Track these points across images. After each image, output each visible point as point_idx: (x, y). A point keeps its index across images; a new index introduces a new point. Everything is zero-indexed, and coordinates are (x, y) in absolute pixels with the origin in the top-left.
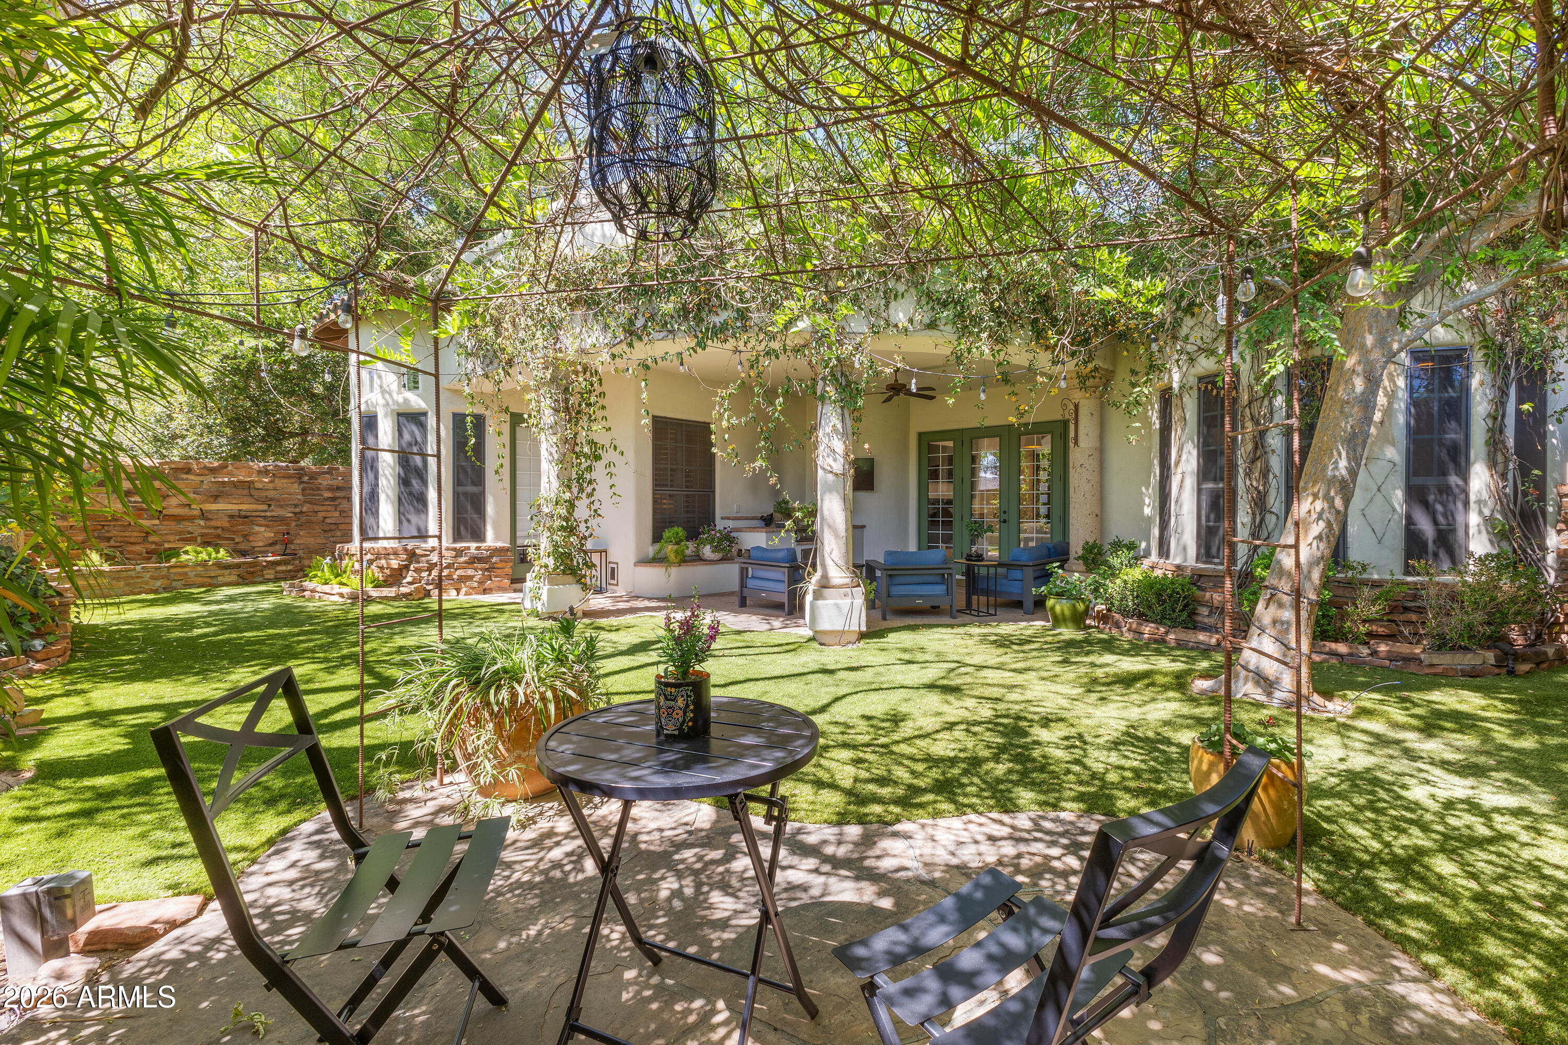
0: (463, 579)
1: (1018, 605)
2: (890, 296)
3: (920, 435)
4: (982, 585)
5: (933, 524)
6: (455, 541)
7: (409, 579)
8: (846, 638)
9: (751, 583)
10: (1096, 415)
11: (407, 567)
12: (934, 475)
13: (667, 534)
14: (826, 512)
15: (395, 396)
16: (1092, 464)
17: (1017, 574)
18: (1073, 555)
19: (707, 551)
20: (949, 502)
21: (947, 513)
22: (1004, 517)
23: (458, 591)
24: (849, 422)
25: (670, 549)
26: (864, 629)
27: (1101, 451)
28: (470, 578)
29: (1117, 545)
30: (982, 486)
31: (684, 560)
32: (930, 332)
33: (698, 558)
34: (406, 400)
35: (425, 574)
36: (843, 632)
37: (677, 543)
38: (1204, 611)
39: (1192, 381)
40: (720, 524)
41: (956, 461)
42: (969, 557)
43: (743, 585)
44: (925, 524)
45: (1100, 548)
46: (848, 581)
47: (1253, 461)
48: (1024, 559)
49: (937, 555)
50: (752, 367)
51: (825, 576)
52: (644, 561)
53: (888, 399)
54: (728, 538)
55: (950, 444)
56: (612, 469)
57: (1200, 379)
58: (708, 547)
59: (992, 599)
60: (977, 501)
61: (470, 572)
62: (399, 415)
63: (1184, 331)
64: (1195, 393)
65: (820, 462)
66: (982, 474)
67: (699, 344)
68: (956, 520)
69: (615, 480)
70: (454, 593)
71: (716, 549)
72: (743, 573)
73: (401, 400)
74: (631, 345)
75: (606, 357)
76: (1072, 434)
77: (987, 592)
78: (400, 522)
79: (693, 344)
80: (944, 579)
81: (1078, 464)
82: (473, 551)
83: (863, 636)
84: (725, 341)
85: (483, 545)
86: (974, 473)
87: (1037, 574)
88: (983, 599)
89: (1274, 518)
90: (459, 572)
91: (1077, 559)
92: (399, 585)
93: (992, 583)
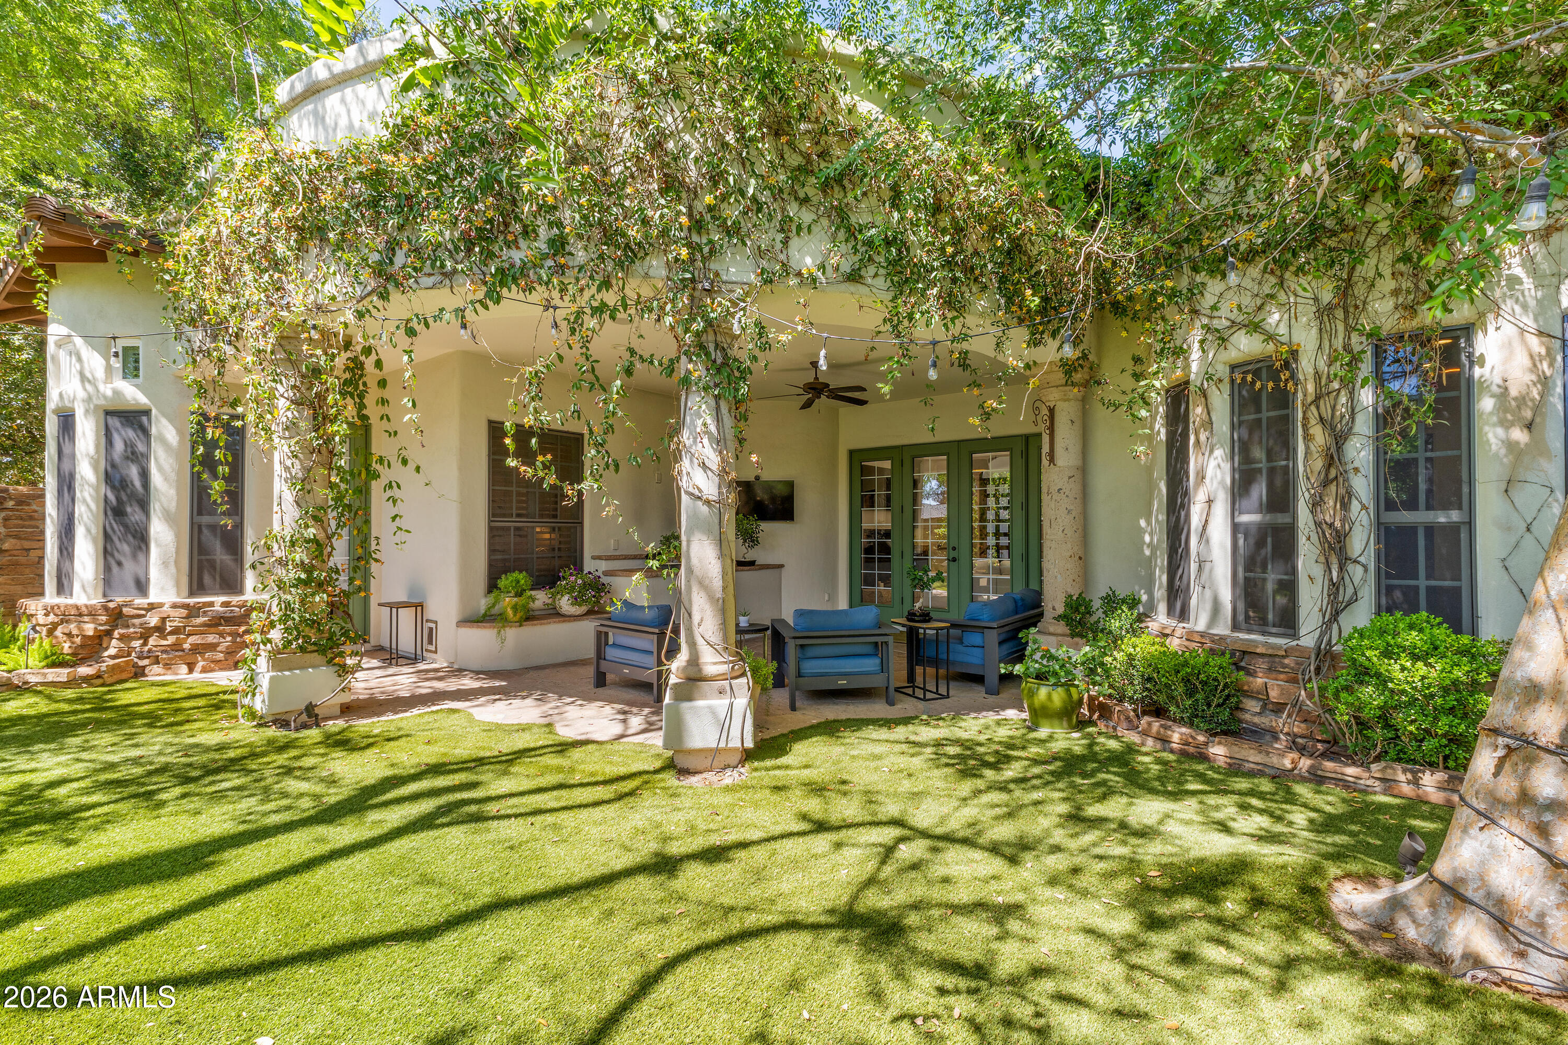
0: (197, 649)
1: (978, 679)
2: (787, 228)
3: (851, 453)
4: (930, 652)
5: (869, 561)
6: (192, 594)
7: (112, 651)
8: (720, 761)
9: (611, 653)
10: (1078, 424)
11: (109, 633)
12: (869, 502)
13: (503, 582)
14: (695, 561)
15: (102, 387)
16: (1072, 488)
17: (975, 638)
18: (1049, 615)
19: (565, 604)
20: (887, 534)
21: (885, 549)
22: (953, 554)
23: (191, 668)
24: (728, 421)
25: (507, 602)
26: (749, 744)
27: (1083, 471)
28: (213, 647)
29: (1112, 603)
30: (925, 515)
31: (529, 617)
32: (852, 287)
33: (553, 614)
34: (116, 392)
35: (136, 644)
36: (717, 751)
37: (519, 594)
38: (1252, 706)
39: (1222, 371)
40: (589, 565)
41: (895, 485)
42: (911, 616)
43: (600, 656)
44: (857, 562)
45: (1088, 605)
46: (724, 668)
47: (1326, 483)
48: (985, 617)
49: (867, 615)
50: (573, 331)
51: (694, 661)
52: (471, 620)
53: (807, 405)
54: (598, 587)
55: (887, 465)
56: (396, 492)
57: (1233, 368)
58: (566, 597)
59: (942, 672)
60: (919, 532)
61: (211, 638)
62: (108, 413)
63: (1209, 300)
64: (1226, 387)
65: (684, 483)
66: (925, 502)
67: (488, 295)
68: (895, 556)
69: (400, 508)
70: (184, 669)
71: (576, 601)
72: (601, 639)
73: (109, 393)
74: (384, 296)
75: (349, 316)
76: (1046, 449)
77: (935, 662)
78: (107, 569)
79: (480, 295)
80: (878, 649)
81: (1054, 489)
82: (217, 608)
83: (748, 756)
84: (530, 289)
85: (235, 599)
86: (915, 499)
87: (1003, 637)
88: (931, 671)
89: (1359, 570)
90: (192, 639)
91: (1059, 618)
92: (99, 660)
93: (942, 648)
